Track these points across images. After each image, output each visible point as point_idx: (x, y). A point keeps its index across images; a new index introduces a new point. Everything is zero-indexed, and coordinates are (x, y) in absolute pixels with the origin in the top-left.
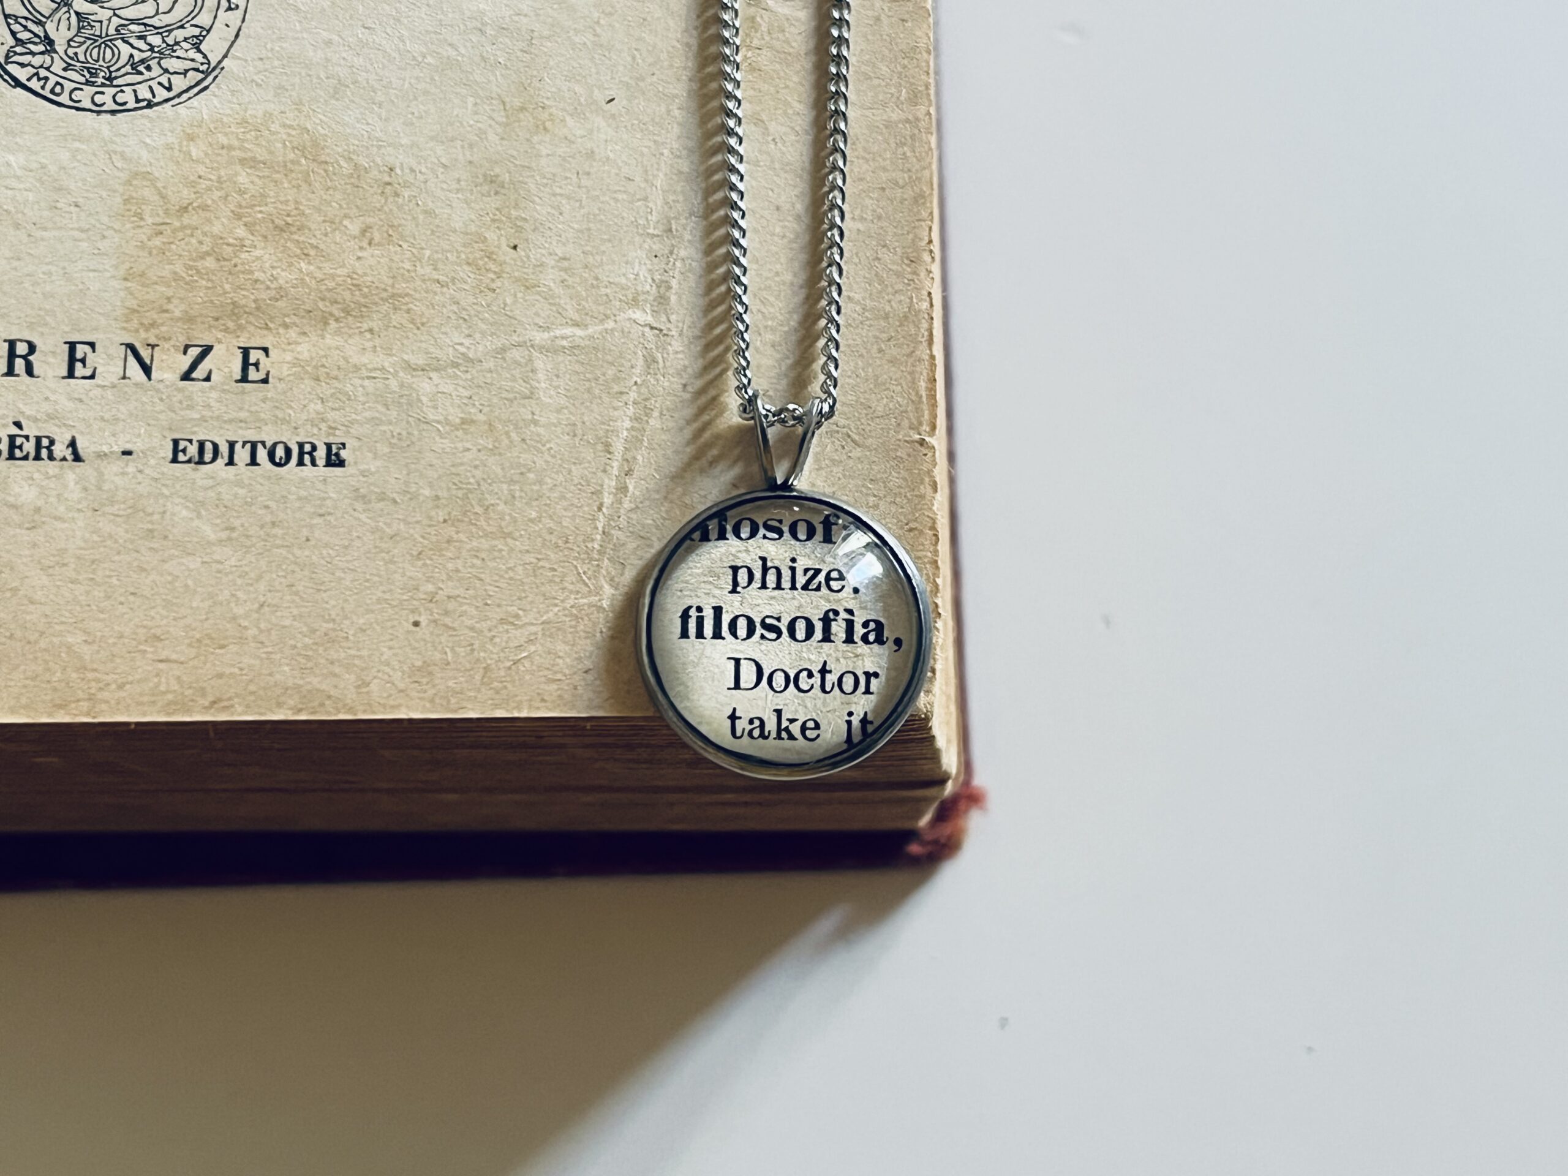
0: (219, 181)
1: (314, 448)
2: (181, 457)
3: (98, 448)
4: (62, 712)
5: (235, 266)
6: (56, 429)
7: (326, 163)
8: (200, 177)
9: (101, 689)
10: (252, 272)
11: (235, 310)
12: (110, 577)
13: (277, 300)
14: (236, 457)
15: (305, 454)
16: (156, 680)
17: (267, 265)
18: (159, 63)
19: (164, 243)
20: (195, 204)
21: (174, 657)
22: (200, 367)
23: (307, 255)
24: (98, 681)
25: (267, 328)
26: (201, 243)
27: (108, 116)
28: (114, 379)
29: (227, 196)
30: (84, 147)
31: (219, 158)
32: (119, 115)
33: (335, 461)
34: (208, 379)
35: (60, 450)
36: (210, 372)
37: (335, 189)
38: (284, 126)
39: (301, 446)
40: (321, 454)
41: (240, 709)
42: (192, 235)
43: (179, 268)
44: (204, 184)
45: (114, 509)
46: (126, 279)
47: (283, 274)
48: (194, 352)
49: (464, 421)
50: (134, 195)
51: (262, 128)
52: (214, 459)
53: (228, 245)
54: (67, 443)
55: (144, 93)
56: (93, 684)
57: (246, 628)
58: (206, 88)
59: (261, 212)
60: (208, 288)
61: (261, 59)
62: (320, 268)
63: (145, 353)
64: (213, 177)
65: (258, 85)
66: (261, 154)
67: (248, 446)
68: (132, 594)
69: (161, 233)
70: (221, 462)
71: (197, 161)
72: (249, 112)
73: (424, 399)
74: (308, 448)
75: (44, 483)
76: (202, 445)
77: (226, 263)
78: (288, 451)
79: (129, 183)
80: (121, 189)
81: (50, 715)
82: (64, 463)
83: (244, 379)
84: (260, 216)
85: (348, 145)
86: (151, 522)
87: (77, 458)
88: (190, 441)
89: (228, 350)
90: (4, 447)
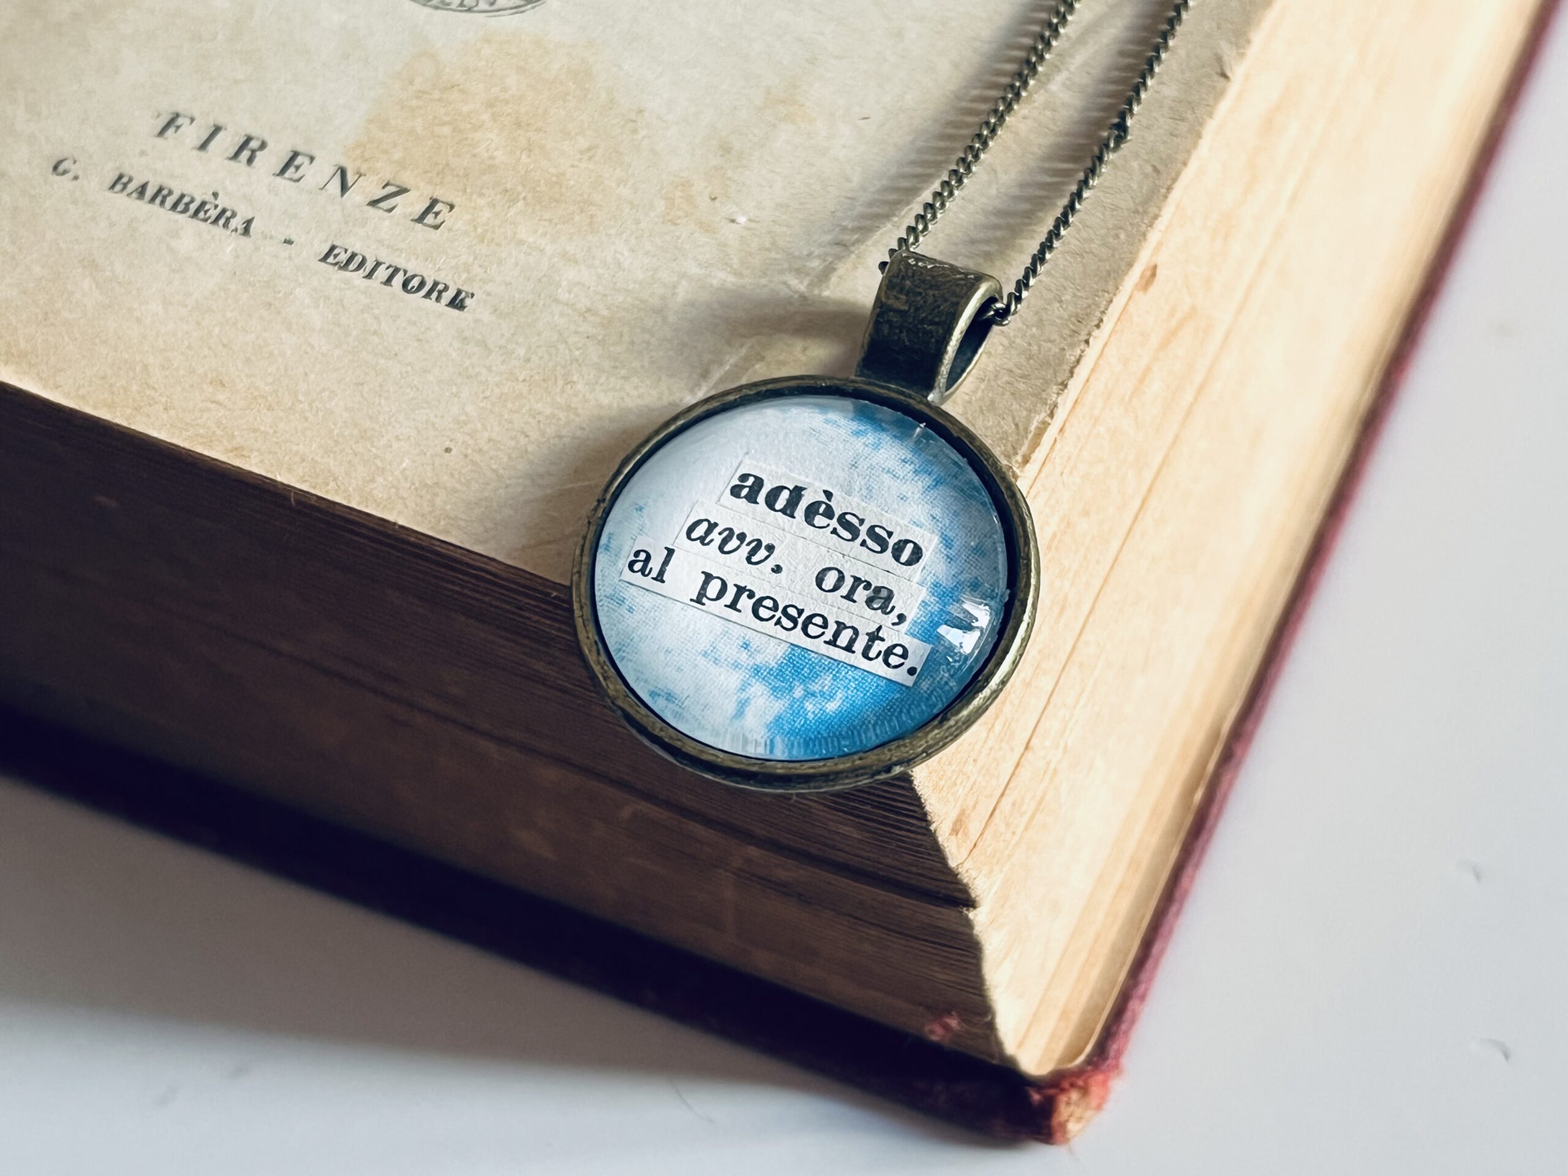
0: (491, 78)
1: (446, 288)
2: (331, 259)
3: (267, 230)
5: (466, 139)
6: (243, 207)
7: (589, 90)
9: (149, 404)
10: (476, 148)
11: (445, 170)
13: (485, 174)
14: (376, 274)
15: (435, 291)
16: (199, 414)
22: (389, 201)
24: (153, 398)
25: (465, 192)
26: (448, 114)
28: (312, 187)
29: (492, 88)
31: (501, 61)
33: (457, 303)
35: (237, 223)
36: (395, 207)
37: (584, 110)
39: (436, 284)
40: (448, 296)
41: (254, 460)
42: (443, 108)
43: (419, 127)
44: (477, 75)
46: (369, 121)
47: (502, 157)
48: (391, 189)
49: (589, 310)
50: (415, 66)
51: (550, 50)
52: (356, 269)
53: (470, 123)
54: (245, 220)
57: (301, 402)
59: (511, 108)
60: (434, 148)
62: (536, 163)
63: (350, 178)
64: (488, 73)
65: (566, 21)
66: (538, 69)
67: (391, 270)
68: (224, 346)
69: (420, 99)
70: (361, 273)
71: (482, 58)
72: (547, 37)
73: (564, 284)
74: (440, 287)
75: (207, 242)
76: (353, 256)
77: (459, 135)
78: (422, 284)
79: (416, 57)
81: (95, 409)
82: (233, 233)
83: (420, 219)
84: (509, 111)
85: (614, 83)
86: (275, 298)
87: (246, 231)
88: (346, 251)
89: (420, 196)
90: (193, 207)
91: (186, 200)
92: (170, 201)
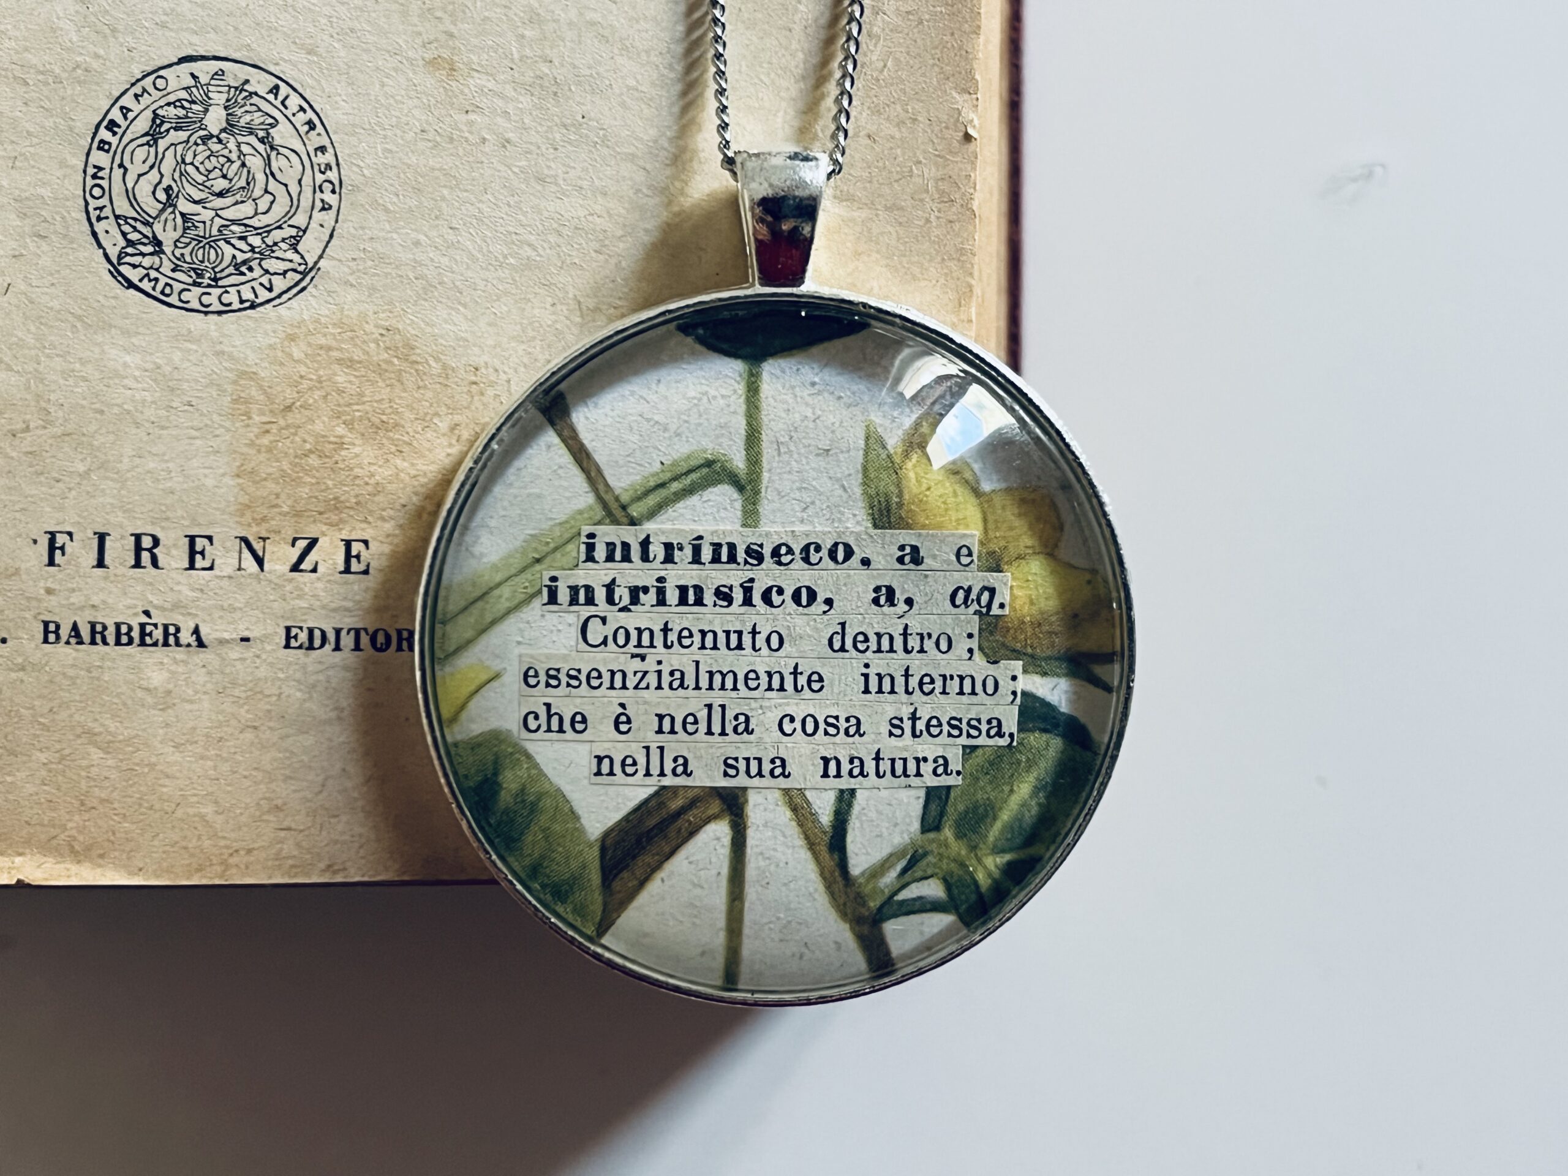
0: (320, 382)
1: (411, 635)
2: (293, 643)
3: (218, 635)
4: (199, 874)
5: (337, 463)
6: (180, 617)
7: (417, 363)
8: (301, 377)
9: (231, 855)
10: (351, 469)
11: (337, 505)
12: (235, 753)
13: (375, 495)
14: (342, 643)
15: (403, 640)
16: (279, 846)
17: (366, 462)
18: (260, 264)
19: (271, 442)
20: (298, 404)
21: (293, 826)
22: (308, 558)
23: (401, 452)
24: (227, 847)
25: (366, 521)
26: (305, 441)
27: (215, 317)
28: (229, 570)
29: (328, 394)
30: (194, 347)
31: (319, 358)
32: (225, 316)
34: (314, 570)
35: (186, 637)
36: (317, 563)
37: (425, 387)
38: (377, 326)
39: (399, 632)
42: (295, 434)
43: (286, 465)
44: (305, 384)
45: (237, 692)
46: (238, 476)
47: (380, 470)
48: (302, 544)
50: (243, 395)
51: (356, 328)
52: (322, 645)
53: (330, 443)
54: (191, 630)
55: (248, 295)
56: (225, 851)
58: (303, 289)
59: (358, 411)
60: (313, 484)
61: (354, 259)
62: (413, 464)
63: (258, 546)
64: (314, 377)
65: (352, 285)
66: (358, 355)
67: (352, 633)
68: (256, 769)
69: (268, 431)
70: (328, 648)
71: (298, 361)
72: (346, 313)
74: (405, 635)
75: (173, 668)
77: (327, 460)
78: (388, 637)
79: (235, 382)
80: (229, 388)
81: (188, 879)
82: (190, 649)
83: (347, 570)
84: (357, 414)
85: (436, 345)
86: (268, 703)
87: (201, 644)
88: (301, 628)
89: (331, 543)
90: (136, 634)
91: (124, 629)
92: (111, 639)
